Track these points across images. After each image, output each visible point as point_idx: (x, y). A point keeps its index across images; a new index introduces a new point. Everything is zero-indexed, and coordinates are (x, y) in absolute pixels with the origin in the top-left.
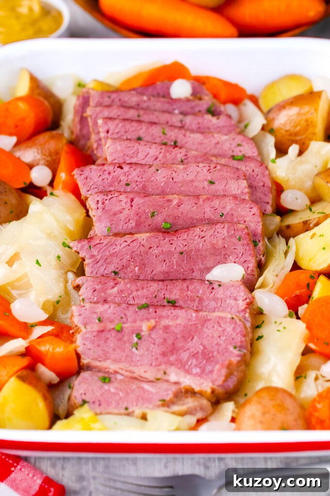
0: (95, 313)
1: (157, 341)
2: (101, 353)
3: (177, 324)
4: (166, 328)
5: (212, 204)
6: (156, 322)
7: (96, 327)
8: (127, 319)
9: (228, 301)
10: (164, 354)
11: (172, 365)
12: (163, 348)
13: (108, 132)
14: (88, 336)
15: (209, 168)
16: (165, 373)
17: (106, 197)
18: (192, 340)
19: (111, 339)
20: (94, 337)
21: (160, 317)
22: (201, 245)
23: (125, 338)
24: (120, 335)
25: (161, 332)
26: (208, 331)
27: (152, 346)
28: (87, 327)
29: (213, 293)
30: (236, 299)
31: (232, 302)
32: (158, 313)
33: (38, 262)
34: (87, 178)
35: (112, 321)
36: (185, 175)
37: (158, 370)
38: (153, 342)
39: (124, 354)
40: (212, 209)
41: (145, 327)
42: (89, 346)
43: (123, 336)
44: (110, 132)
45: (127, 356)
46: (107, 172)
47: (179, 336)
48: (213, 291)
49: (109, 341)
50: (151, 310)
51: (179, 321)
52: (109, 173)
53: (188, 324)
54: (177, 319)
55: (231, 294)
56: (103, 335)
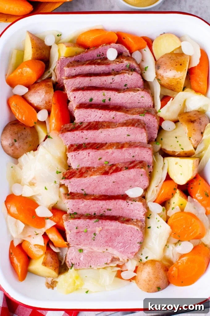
0: (75, 225)
1: (103, 236)
2: (78, 242)
3: (112, 229)
4: (107, 230)
5: (129, 151)
6: (102, 228)
7: (75, 231)
8: (89, 227)
9: (135, 211)
10: (106, 242)
11: (110, 247)
12: (106, 239)
13: (75, 97)
14: (72, 235)
15: (127, 129)
16: (107, 250)
17: (76, 154)
18: (119, 236)
19: (82, 236)
20: (75, 235)
21: (104, 225)
22: (123, 178)
23: (89, 235)
24: (86, 234)
25: (105, 232)
26: (126, 233)
27: (101, 238)
28: (71, 231)
29: (129, 207)
30: (139, 211)
31: (138, 212)
32: (103, 223)
33: (46, 188)
34: (66, 137)
35: (82, 228)
36: (115, 133)
37: (104, 249)
38: (101, 236)
39: (89, 242)
40: (129, 154)
41: (98, 230)
42: (73, 240)
43: (88, 234)
44: (76, 98)
45: (90, 243)
46: (76, 134)
47: (113, 234)
48: (129, 205)
49: (81, 237)
50: (100, 222)
51: (113, 228)
52: (77, 135)
53: (117, 229)
54: (112, 226)
55: (137, 208)
56: (79, 234)
